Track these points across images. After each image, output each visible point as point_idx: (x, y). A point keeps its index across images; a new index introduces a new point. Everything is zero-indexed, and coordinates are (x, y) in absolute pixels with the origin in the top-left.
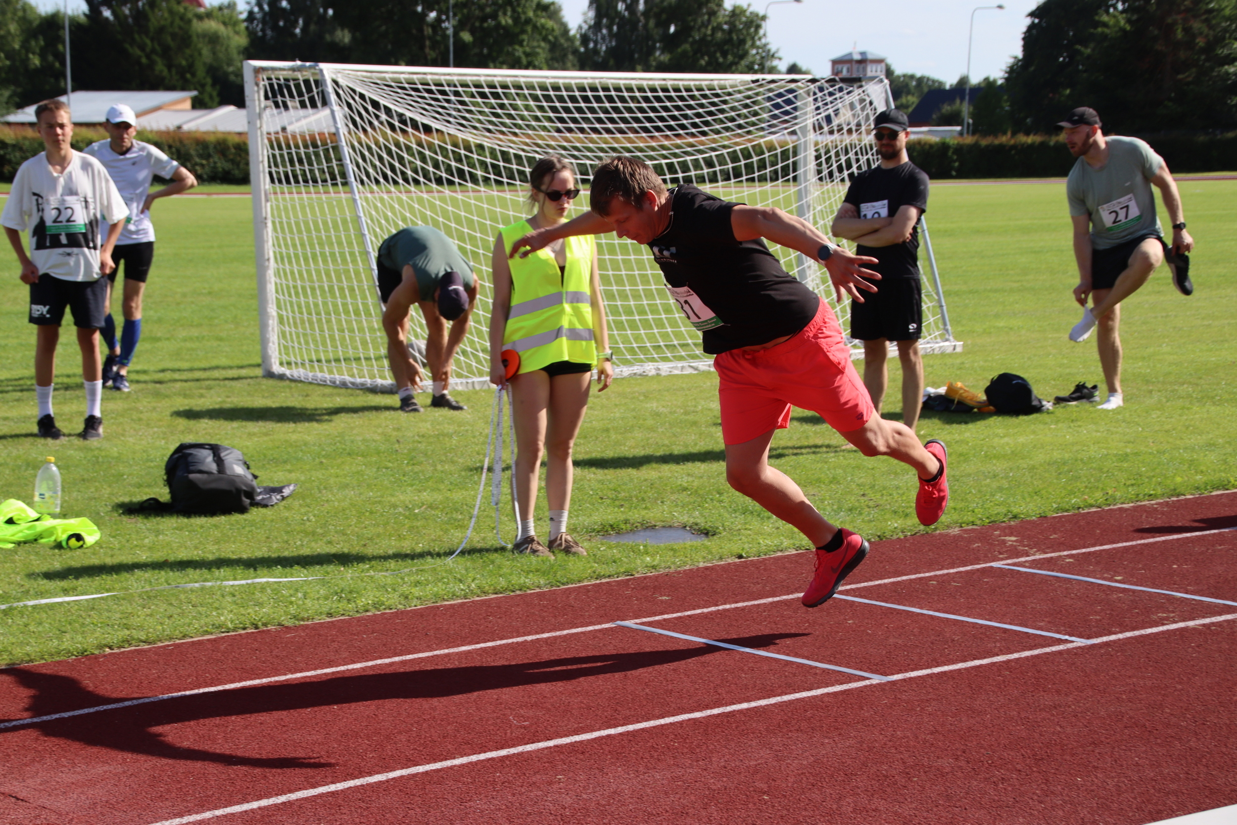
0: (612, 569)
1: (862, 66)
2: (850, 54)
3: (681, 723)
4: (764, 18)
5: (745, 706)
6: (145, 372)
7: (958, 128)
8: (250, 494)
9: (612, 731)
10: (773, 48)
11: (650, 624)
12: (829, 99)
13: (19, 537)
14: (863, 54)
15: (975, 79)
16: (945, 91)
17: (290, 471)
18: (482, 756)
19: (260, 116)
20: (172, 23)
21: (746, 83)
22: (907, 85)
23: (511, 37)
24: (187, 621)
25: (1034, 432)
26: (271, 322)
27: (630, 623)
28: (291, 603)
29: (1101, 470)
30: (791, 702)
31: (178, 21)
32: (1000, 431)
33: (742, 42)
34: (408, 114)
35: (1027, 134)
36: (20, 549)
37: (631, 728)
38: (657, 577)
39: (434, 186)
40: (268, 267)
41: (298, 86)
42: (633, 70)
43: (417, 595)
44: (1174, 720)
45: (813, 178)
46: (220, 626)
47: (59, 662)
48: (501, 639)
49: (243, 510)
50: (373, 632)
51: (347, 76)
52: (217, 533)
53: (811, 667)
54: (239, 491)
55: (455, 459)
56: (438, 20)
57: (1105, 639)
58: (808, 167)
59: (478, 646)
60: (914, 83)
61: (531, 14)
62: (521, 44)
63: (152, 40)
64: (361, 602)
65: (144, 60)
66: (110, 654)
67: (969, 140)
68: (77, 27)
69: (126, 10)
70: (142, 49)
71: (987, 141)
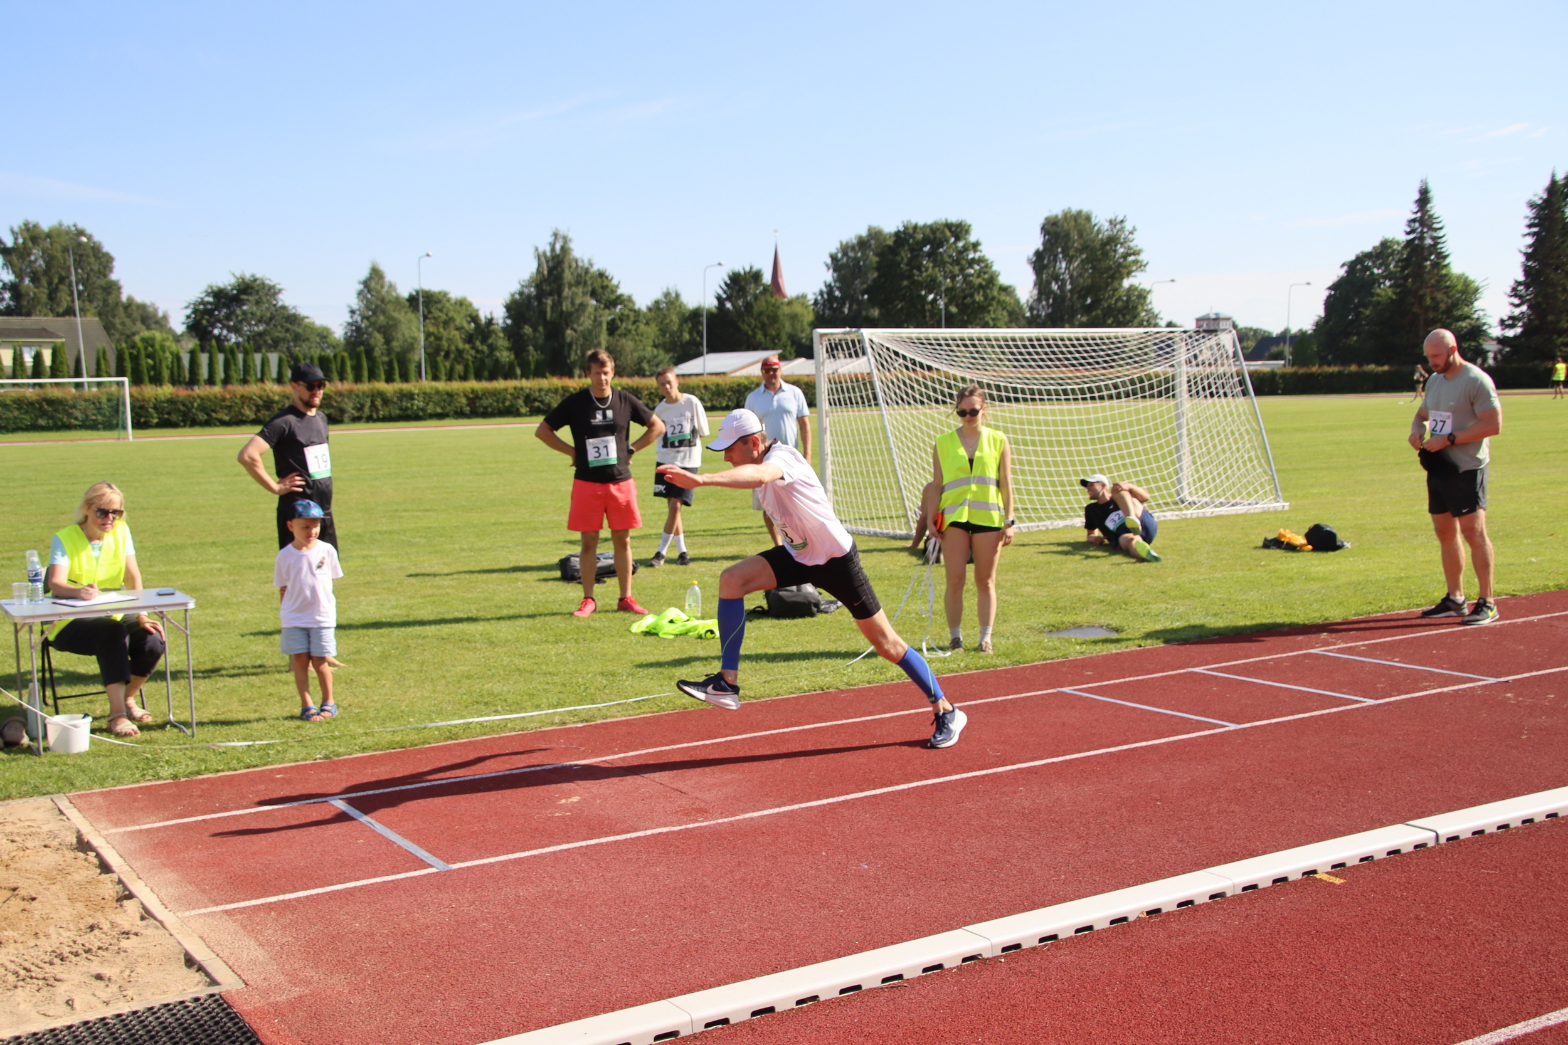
0: (1054, 654)
1: (1217, 322)
2: (1209, 315)
3: (1101, 755)
4: (1149, 292)
5: (1144, 744)
6: (750, 528)
7: (1282, 362)
8: (817, 605)
9: (1055, 760)
10: (1156, 311)
11: (1079, 690)
12: (1196, 344)
13: (677, 632)
14: (1217, 314)
15: (1294, 330)
16: (1272, 338)
18: (970, 775)
19: (823, 364)
20: (767, 309)
21: (1138, 334)
22: (1246, 335)
23: (982, 308)
25: (1338, 563)
27: (1067, 690)
29: (1384, 588)
30: (1175, 742)
31: (771, 308)
32: (1316, 562)
33: (1135, 308)
34: (918, 359)
35: (1329, 365)
36: (678, 639)
37: (1068, 757)
38: (1084, 660)
39: (934, 404)
41: (847, 344)
42: (1063, 327)
44: (1433, 753)
45: (1186, 395)
46: (800, 689)
47: (702, 710)
49: (812, 615)
51: (878, 336)
52: (796, 630)
53: (1189, 719)
54: (810, 603)
56: (935, 300)
57: (1387, 700)
58: (1182, 388)
60: (1252, 333)
61: (995, 293)
62: (989, 312)
63: (755, 320)
65: (750, 333)
67: (1290, 370)
68: (711, 316)
69: (740, 303)
70: (749, 326)
71: (1302, 371)
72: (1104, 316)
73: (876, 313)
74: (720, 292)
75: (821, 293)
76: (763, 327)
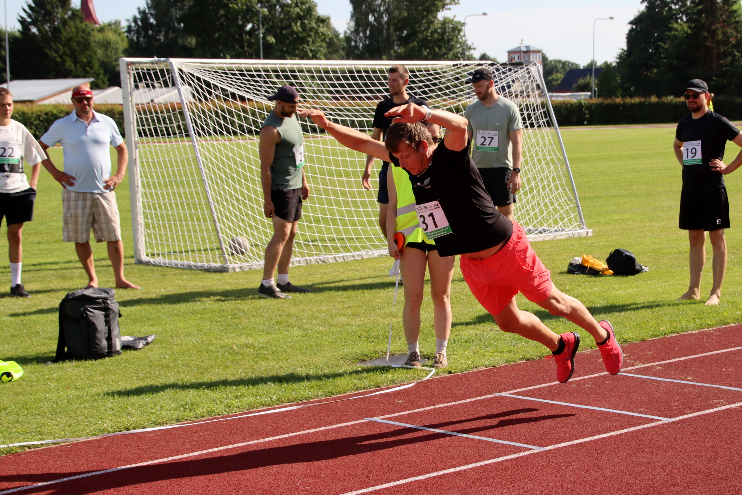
0: (365, 385)
1: (528, 54)
2: (520, 47)
3: (411, 483)
4: (463, 25)
5: (452, 470)
7: (589, 93)
10: (469, 43)
11: (390, 419)
12: (503, 76)
14: (527, 47)
16: (580, 70)
17: (152, 325)
19: (131, 94)
20: (77, 35)
21: (448, 66)
22: (556, 67)
23: (301, 39)
24: (82, 428)
26: (140, 227)
27: (377, 419)
28: (152, 413)
30: (482, 467)
31: (81, 33)
33: (449, 40)
34: (229, 90)
35: (631, 96)
40: (137, 192)
41: (156, 73)
43: (236, 405)
46: (104, 431)
48: (292, 432)
50: (207, 431)
51: (189, 66)
53: (496, 443)
55: (263, 314)
56: (253, 30)
57: (682, 417)
59: (277, 438)
60: (561, 65)
61: (313, 24)
62: (307, 43)
63: (64, 46)
64: (199, 411)
65: (58, 59)
66: (29, 452)
67: (595, 101)
68: (14, 40)
69: (47, 27)
70: (57, 52)
71: (609, 101)
72: (420, 48)
73: (192, 41)
74: (24, 15)
75: (135, 20)
76: (73, 54)
